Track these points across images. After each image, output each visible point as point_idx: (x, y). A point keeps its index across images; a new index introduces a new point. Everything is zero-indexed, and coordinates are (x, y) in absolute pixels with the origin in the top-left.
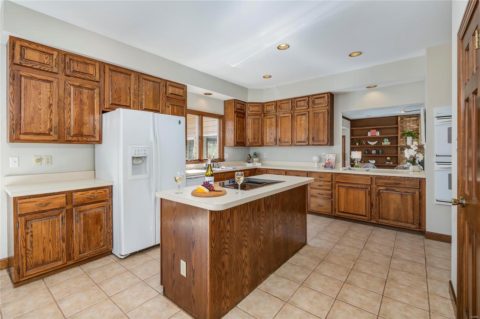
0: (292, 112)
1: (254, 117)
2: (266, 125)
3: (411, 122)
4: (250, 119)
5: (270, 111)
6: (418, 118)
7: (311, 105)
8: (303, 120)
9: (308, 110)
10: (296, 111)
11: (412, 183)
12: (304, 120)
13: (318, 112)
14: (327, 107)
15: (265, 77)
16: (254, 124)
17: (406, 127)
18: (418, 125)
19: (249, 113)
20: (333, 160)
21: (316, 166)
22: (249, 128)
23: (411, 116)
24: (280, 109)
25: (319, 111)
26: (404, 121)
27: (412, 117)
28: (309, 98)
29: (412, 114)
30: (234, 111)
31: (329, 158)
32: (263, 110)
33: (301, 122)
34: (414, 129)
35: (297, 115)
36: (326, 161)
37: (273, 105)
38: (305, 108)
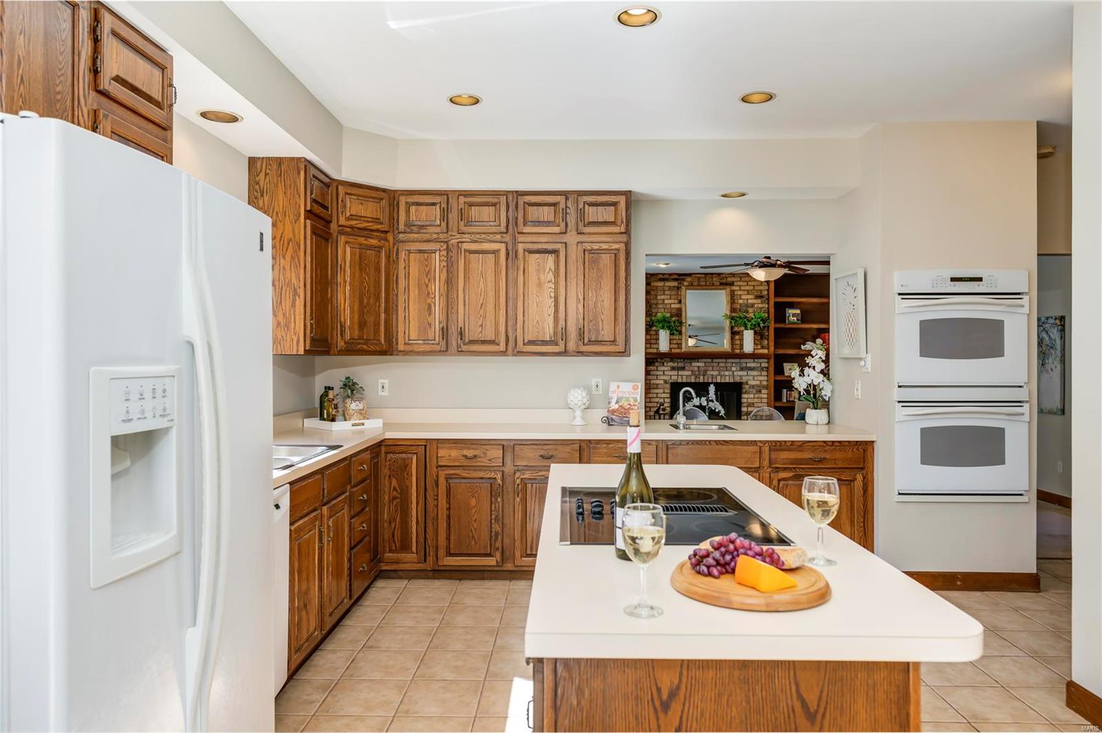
0: (507, 238)
1: (362, 240)
2: (407, 276)
3: (666, 293)
4: (348, 250)
5: (422, 227)
6: (680, 283)
7: (574, 222)
8: (547, 270)
9: (565, 238)
10: (521, 238)
11: (850, 455)
12: (550, 269)
13: (595, 247)
14: (624, 235)
15: (457, 100)
16: (361, 270)
17: (656, 304)
18: (680, 302)
19: (342, 221)
20: (636, 400)
21: (578, 421)
22: (345, 282)
23: (667, 276)
24: (462, 223)
25: (601, 245)
26: (653, 290)
27: (667, 280)
28: (567, 199)
29: (669, 272)
30: (305, 210)
31: (620, 395)
32: (393, 220)
33: (542, 276)
34: (673, 311)
35: (524, 250)
36: (609, 403)
37: (434, 204)
38: (556, 230)
